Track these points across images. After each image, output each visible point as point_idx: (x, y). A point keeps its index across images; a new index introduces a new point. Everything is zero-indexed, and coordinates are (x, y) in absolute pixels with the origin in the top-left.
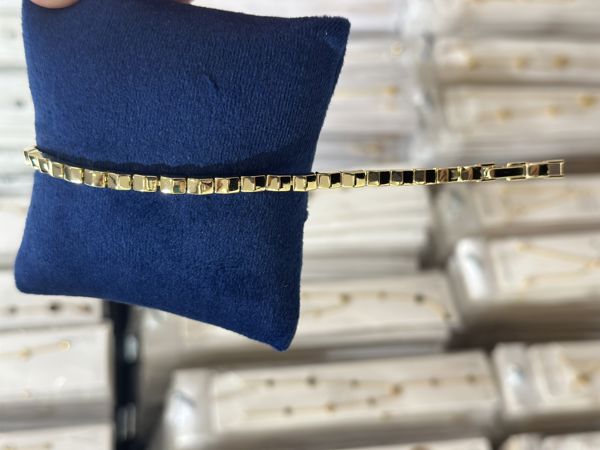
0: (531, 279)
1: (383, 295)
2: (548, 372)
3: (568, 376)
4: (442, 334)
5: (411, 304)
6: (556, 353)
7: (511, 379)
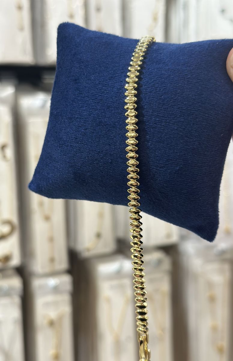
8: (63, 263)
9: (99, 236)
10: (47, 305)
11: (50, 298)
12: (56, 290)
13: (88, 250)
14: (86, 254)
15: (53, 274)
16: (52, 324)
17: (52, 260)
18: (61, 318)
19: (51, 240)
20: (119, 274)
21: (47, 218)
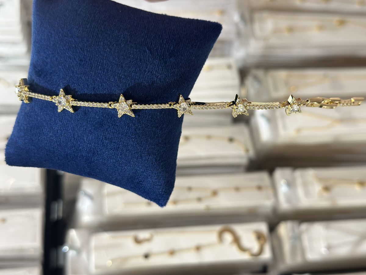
0: (299, 130)
1: (209, 137)
2: (305, 184)
3: (317, 188)
4: (244, 161)
5: (226, 143)
6: (311, 174)
7: (283, 189)
8: (262, 177)
9: (231, 140)
10: (307, 193)
11: (300, 191)
12: (290, 184)
13: (247, 151)
14: (252, 153)
15: (274, 187)
16: (327, 189)
17: (259, 188)
18: (320, 180)
19: (237, 189)
20: (271, 120)
21: (215, 193)
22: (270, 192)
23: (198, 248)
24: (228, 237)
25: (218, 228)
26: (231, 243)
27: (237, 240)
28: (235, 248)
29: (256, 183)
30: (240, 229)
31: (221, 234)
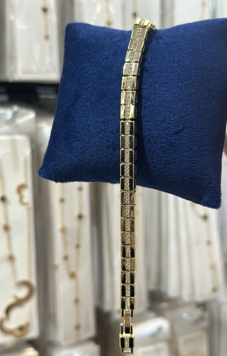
15: (79, 343)
17: (78, 327)
19: (77, 301)
20: (154, 337)
21: (73, 275)
22: (72, 340)
23: (11, 258)
24: (23, 293)
25: (33, 281)
26: (16, 297)
27: (19, 303)
28: (11, 300)
29: (83, 323)
30: (32, 306)
31: (26, 284)
